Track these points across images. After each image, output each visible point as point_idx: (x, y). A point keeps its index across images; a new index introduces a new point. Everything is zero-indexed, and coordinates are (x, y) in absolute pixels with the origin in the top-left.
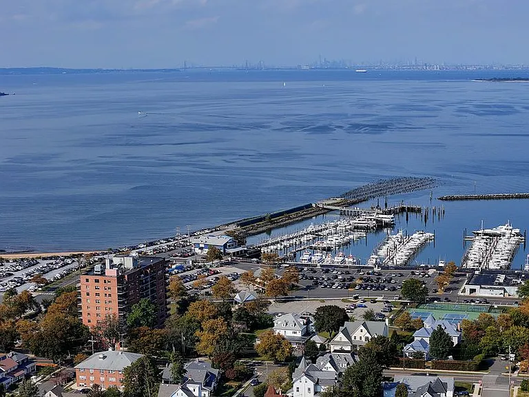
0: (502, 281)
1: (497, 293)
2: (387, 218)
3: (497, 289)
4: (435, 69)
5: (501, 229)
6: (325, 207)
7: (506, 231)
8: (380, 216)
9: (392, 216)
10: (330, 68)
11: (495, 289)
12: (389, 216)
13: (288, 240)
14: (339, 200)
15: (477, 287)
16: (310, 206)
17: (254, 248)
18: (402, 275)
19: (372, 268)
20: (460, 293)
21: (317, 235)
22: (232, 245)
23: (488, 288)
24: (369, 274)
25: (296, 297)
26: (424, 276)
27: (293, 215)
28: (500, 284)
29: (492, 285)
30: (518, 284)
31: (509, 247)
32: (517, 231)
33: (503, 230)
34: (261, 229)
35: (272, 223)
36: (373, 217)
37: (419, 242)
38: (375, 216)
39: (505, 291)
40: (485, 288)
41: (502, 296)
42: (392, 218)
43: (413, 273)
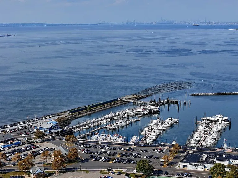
0: (204, 159)
1: (199, 168)
2: (155, 108)
3: (200, 165)
4: (214, 24)
5: (217, 117)
6: (125, 100)
7: (219, 118)
8: (152, 107)
9: (158, 107)
10: (166, 24)
11: (198, 165)
12: (156, 107)
13: (94, 122)
14: (135, 96)
15: (187, 164)
16: (117, 100)
17: (70, 129)
18: (146, 151)
19: (131, 145)
20: (177, 168)
21: (112, 119)
22: (55, 128)
23: (194, 165)
24: (127, 150)
25: (74, 169)
26: (160, 152)
27: (105, 105)
28: (202, 162)
29: (197, 162)
30: (214, 162)
31: (219, 129)
32: (226, 118)
33: (218, 118)
34: (83, 115)
35: (91, 110)
36: (147, 108)
37: (168, 125)
38: (149, 107)
39: (205, 167)
40: (192, 165)
41: (203, 170)
42: (158, 108)
43: (154, 150)
